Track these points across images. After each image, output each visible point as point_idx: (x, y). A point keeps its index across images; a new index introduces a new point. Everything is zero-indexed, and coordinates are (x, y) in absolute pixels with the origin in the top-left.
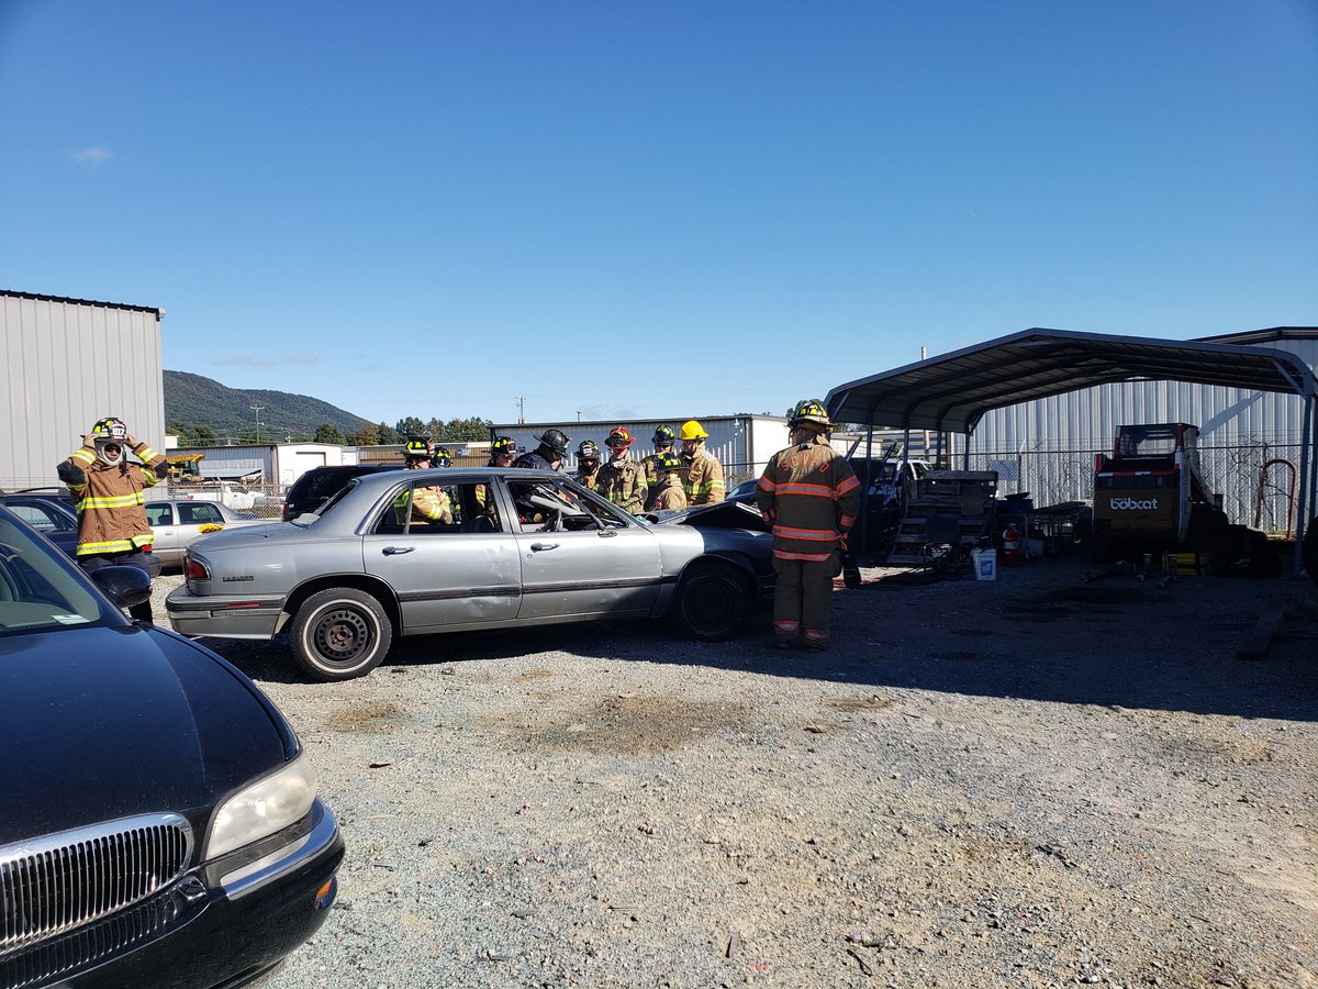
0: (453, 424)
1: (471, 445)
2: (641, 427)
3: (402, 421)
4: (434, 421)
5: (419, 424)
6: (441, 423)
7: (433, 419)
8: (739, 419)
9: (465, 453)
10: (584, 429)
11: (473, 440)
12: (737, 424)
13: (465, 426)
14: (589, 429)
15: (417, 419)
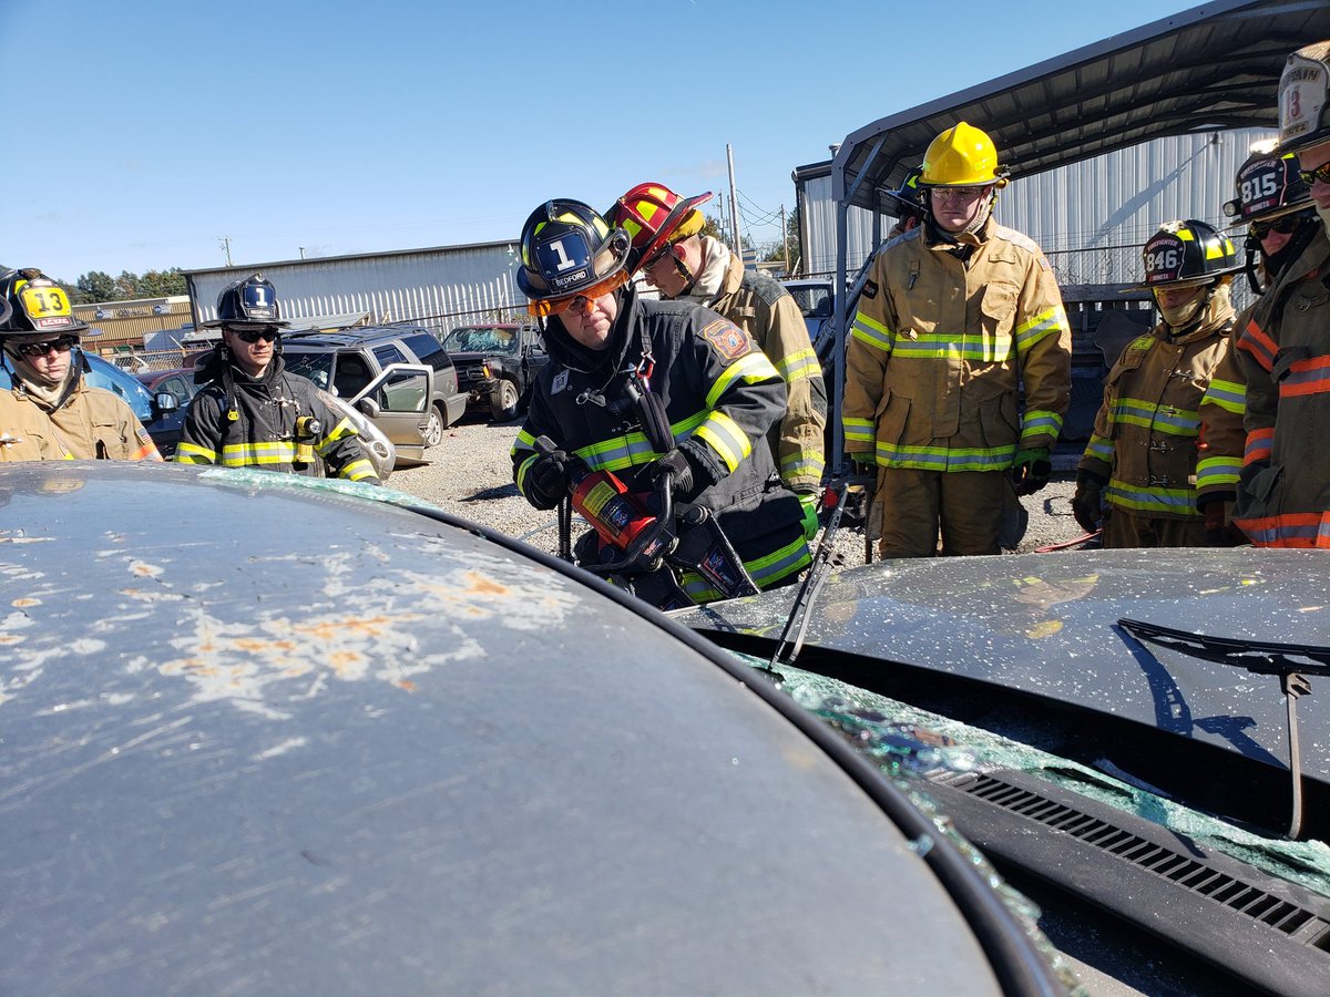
0: (149, 277)
1: (172, 300)
2: (386, 261)
3: (83, 277)
4: (125, 275)
5: (107, 280)
6: (134, 277)
7: (124, 272)
8: (512, 244)
9: (165, 310)
10: (311, 268)
11: (175, 294)
12: (511, 250)
13: (163, 278)
14: (318, 268)
15: (102, 274)
